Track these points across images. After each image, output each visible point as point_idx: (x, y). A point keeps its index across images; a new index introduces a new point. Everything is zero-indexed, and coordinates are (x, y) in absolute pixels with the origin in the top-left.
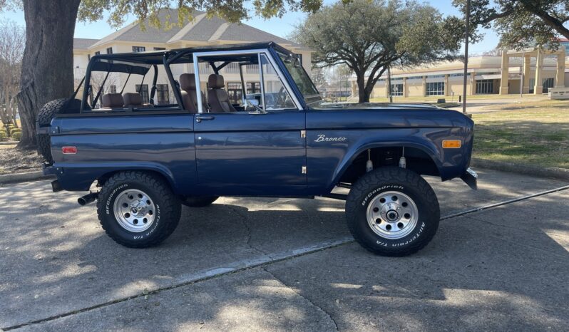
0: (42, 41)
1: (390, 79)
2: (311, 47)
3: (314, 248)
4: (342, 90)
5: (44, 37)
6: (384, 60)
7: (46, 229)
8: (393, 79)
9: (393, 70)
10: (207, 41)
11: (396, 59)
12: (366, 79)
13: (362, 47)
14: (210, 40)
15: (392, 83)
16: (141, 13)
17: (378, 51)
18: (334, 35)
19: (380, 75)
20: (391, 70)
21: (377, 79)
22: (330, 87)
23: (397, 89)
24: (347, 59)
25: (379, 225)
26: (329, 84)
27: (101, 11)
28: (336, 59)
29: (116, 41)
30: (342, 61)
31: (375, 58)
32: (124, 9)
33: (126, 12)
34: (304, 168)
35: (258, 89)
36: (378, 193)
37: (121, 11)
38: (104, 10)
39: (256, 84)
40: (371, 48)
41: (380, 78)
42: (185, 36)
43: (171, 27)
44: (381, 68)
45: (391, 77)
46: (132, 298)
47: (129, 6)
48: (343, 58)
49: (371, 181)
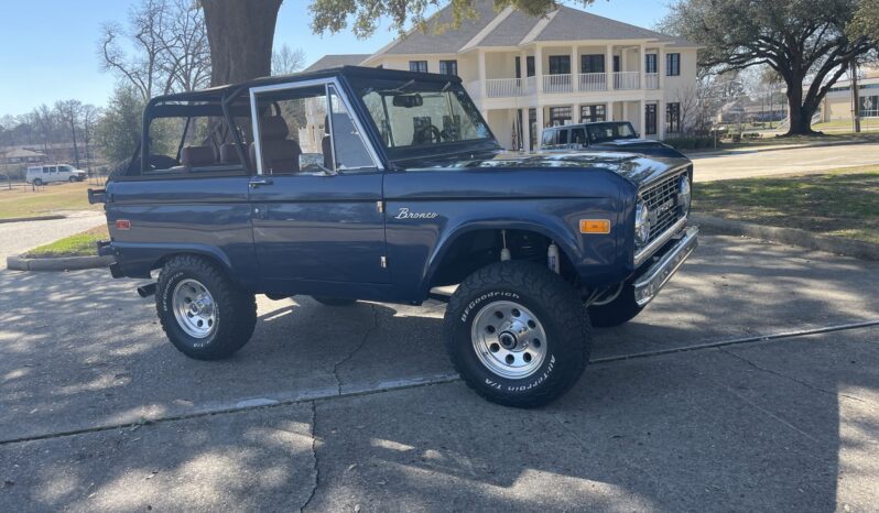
0: (229, 68)
1: (855, 88)
2: (699, 40)
3: (417, 380)
4: (774, 109)
5: (232, 62)
6: (842, 54)
7: (134, 325)
8: (862, 87)
9: (862, 70)
10: (516, 45)
11: (865, 50)
12: (806, 89)
13: (796, 33)
14: (522, 42)
15: (861, 93)
16: (398, 14)
17: (832, 37)
18: (742, 15)
19: (834, 81)
20: (857, 70)
21: (827, 88)
22: (753, 104)
23: (870, 104)
24: (770, 56)
25: (494, 354)
26: (752, 99)
27: (344, 16)
28: (749, 57)
29: (387, 55)
30: (757, 60)
31: (824, 50)
32: (375, 9)
33: (377, 14)
34: (383, 259)
35: (599, 116)
36: (483, 303)
37: (371, 13)
38: (348, 14)
39: (598, 107)
40: (817, 33)
41: (833, 86)
42: (485, 39)
43: (442, 29)
44: (838, 68)
45: (859, 83)
46: (123, 426)
47: (381, 6)
48: (761, 54)
49: (472, 282)
